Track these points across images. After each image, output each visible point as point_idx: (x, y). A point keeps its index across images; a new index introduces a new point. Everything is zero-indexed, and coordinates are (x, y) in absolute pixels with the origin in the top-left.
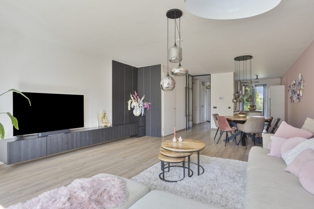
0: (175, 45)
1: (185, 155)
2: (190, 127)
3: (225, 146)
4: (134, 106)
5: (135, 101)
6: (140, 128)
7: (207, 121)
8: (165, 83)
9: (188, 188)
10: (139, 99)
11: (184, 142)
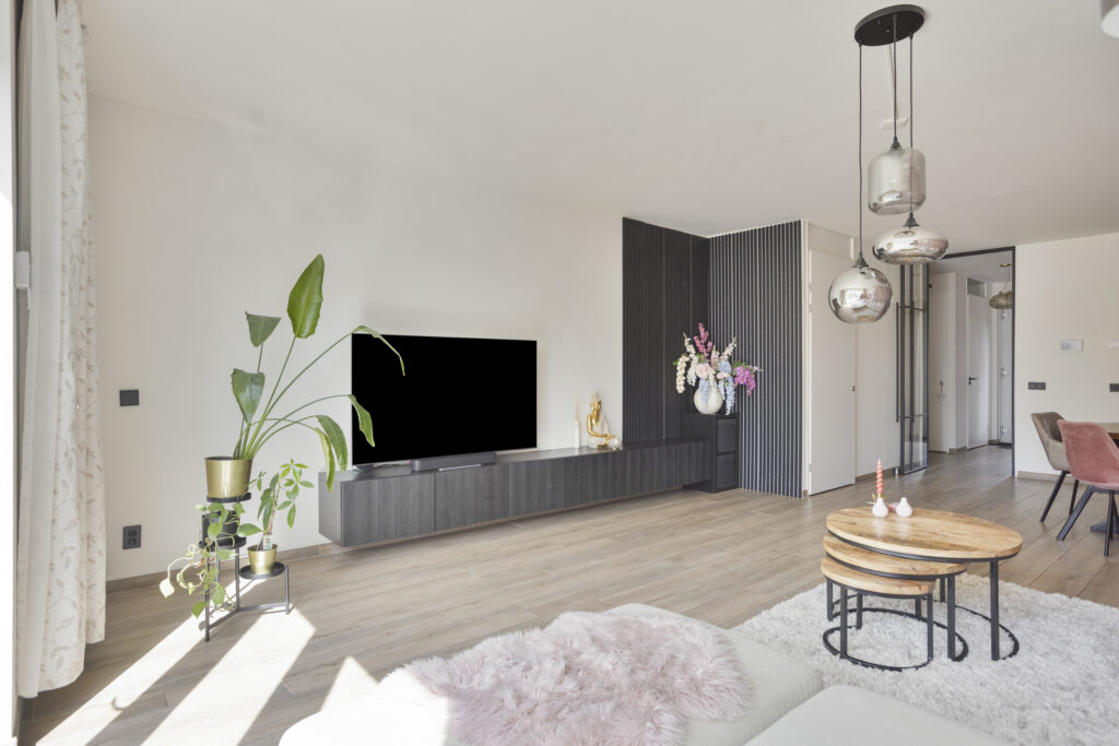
0: (896, 145)
1: (936, 570)
2: (917, 464)
3: (1107, 553)
4: (698, 379)
5: (700, 361)
6: (720, 458)
7: (991, 443)
8: (847, 294)
9: (957, 704)
10: (714, 352)
11: (916, 520)
